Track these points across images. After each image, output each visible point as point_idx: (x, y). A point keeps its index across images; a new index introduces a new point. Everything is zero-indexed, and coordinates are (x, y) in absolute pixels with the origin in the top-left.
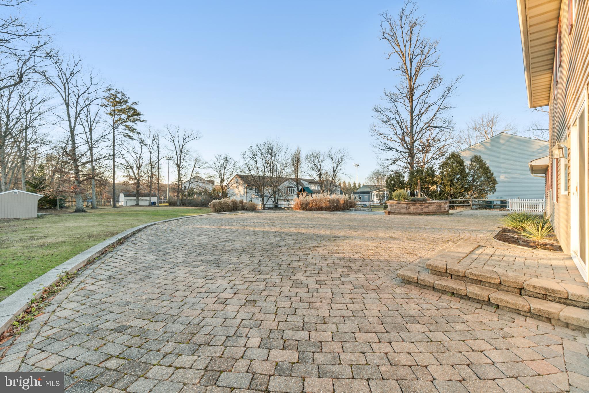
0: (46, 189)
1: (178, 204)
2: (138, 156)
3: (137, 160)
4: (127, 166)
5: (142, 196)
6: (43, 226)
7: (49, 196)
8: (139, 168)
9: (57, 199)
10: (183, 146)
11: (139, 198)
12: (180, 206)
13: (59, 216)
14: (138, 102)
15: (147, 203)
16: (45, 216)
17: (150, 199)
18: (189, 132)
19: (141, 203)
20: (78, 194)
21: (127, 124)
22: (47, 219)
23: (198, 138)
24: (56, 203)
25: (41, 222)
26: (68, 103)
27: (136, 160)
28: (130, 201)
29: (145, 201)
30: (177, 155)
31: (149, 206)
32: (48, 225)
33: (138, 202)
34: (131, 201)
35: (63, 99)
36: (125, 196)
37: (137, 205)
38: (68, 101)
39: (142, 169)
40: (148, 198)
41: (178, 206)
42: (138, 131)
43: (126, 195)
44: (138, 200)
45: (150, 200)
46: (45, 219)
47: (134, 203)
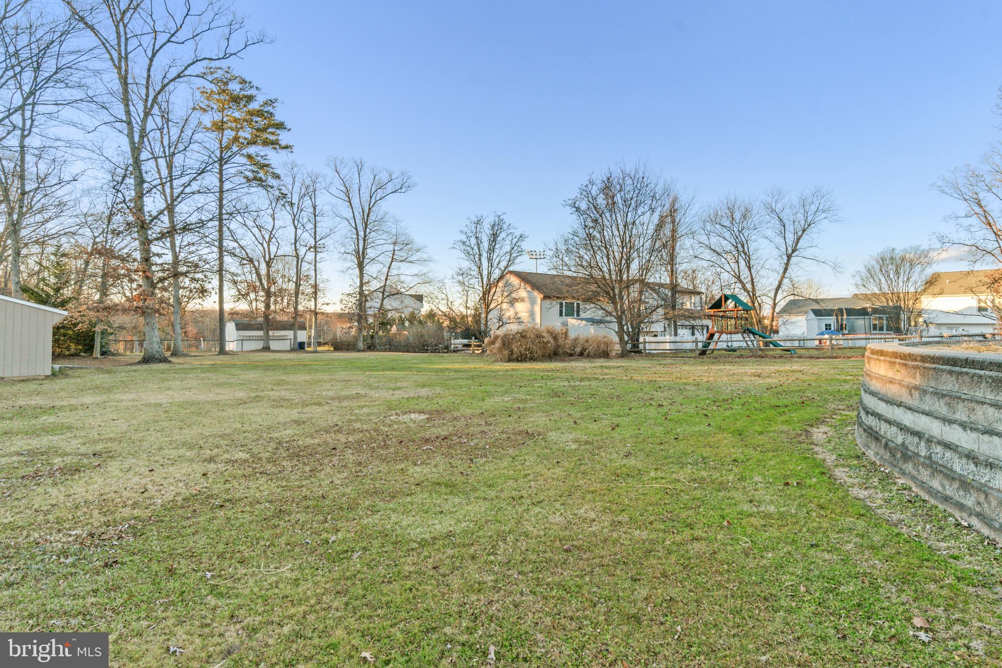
0: (70, 305)
1: (361, 345)
2: (267, 237)
3: (265, 245)
4: (243, 259)
5: (277, 329)
6: (73, 401)
7: (75, 325)
8: (269, 264)
9: (94, 332)
10: (370, 209)
11: (271, 333)
12: (363, 351)
13: (109, 372)
14: (276, 100)
15: (286, 345)
16: (70, 372)
17: (295, 334)
18: (384, 177)
19: (274, 345)
20: (150, 314)
21: (252, 150)
22: (79, 380)
23: (403, 190)
24: (93, 339)
25: (62, 390)
26: (126, 78)
27: (262, 244)
28: (250, 339)
29: (282, 341)
30: (356, 229)
31: (292, 350)
32: (88, 399)
33: (268, 343)
34: (253, 341)
35: (115, 65)
36: (238, 329)
37: (266, 349)
38: (126, 71)
39: (277, 266)
40: (290, 334)
41: (359, 351)
42: (276, 171)
43: (240, 327)
44: (267, 338)
45: (295, 338)
46: (72, 381)
47: (260, 345)
